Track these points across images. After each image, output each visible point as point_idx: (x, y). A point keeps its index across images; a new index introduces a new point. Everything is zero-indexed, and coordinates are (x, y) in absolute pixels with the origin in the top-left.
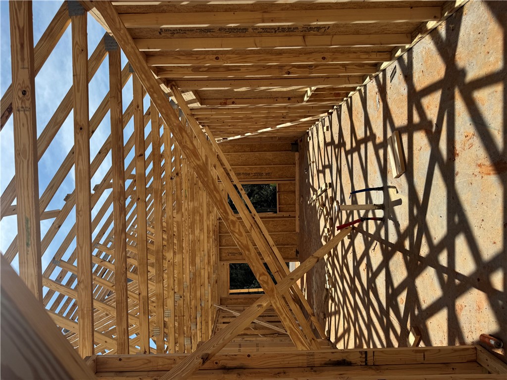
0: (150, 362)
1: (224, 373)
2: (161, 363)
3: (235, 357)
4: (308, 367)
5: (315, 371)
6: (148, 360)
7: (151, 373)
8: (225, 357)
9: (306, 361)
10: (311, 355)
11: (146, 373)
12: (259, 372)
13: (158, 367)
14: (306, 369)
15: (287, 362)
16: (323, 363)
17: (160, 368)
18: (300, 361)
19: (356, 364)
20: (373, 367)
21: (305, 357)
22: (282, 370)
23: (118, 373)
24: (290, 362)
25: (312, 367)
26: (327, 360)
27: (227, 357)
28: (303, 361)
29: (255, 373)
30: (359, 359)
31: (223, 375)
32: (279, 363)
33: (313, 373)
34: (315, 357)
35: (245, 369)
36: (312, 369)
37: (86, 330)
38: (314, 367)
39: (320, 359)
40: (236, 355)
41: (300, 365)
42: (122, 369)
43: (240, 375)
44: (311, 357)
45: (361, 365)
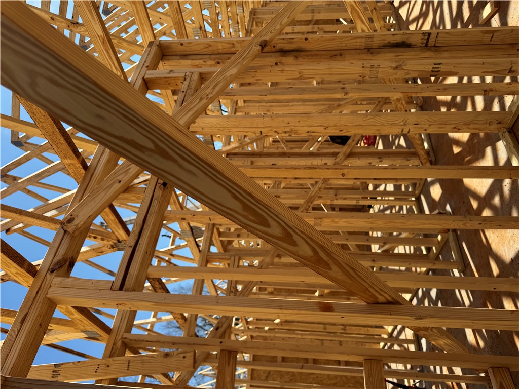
0: (210, 46)
1: (282, 56)
2: (221, 47)
3: (292, 40)
4: (365, 49)
5: (372, 53)
6: (208, 44)
7: (213, 56)
8: (282, 41)
9: (363, 44)
10: (370, 38)
11: (208, 56)
12: (316, 55)
13: (219, 51)
14: (363, 51)
15: (345, 45)
16: (381, 44)
17: (221, 51)
18: (358, 44)
19: (415, 45)
20: (433, 48)
21: (364, 40)
22: (338, 51)
23: (182, 56)
24: (348, 45)
25: (370, 48)
26: (386, 42)
27: (285, 41)
28: (361, 43)
29: (312, 55)
30: (421, 40)
31: (281, 58)
32: (336, 45)
33: (369, 55)
34: (374, 39)
35: (302, 51)
36: (369, 51)
37: (141, 16)
38: (372, 48)
39: (379, 42)
40: (293, 39)
41: (358, 47)
42: (185, 53)
43: (297, 57)
44: (370, 40)
45: (420, 47)
